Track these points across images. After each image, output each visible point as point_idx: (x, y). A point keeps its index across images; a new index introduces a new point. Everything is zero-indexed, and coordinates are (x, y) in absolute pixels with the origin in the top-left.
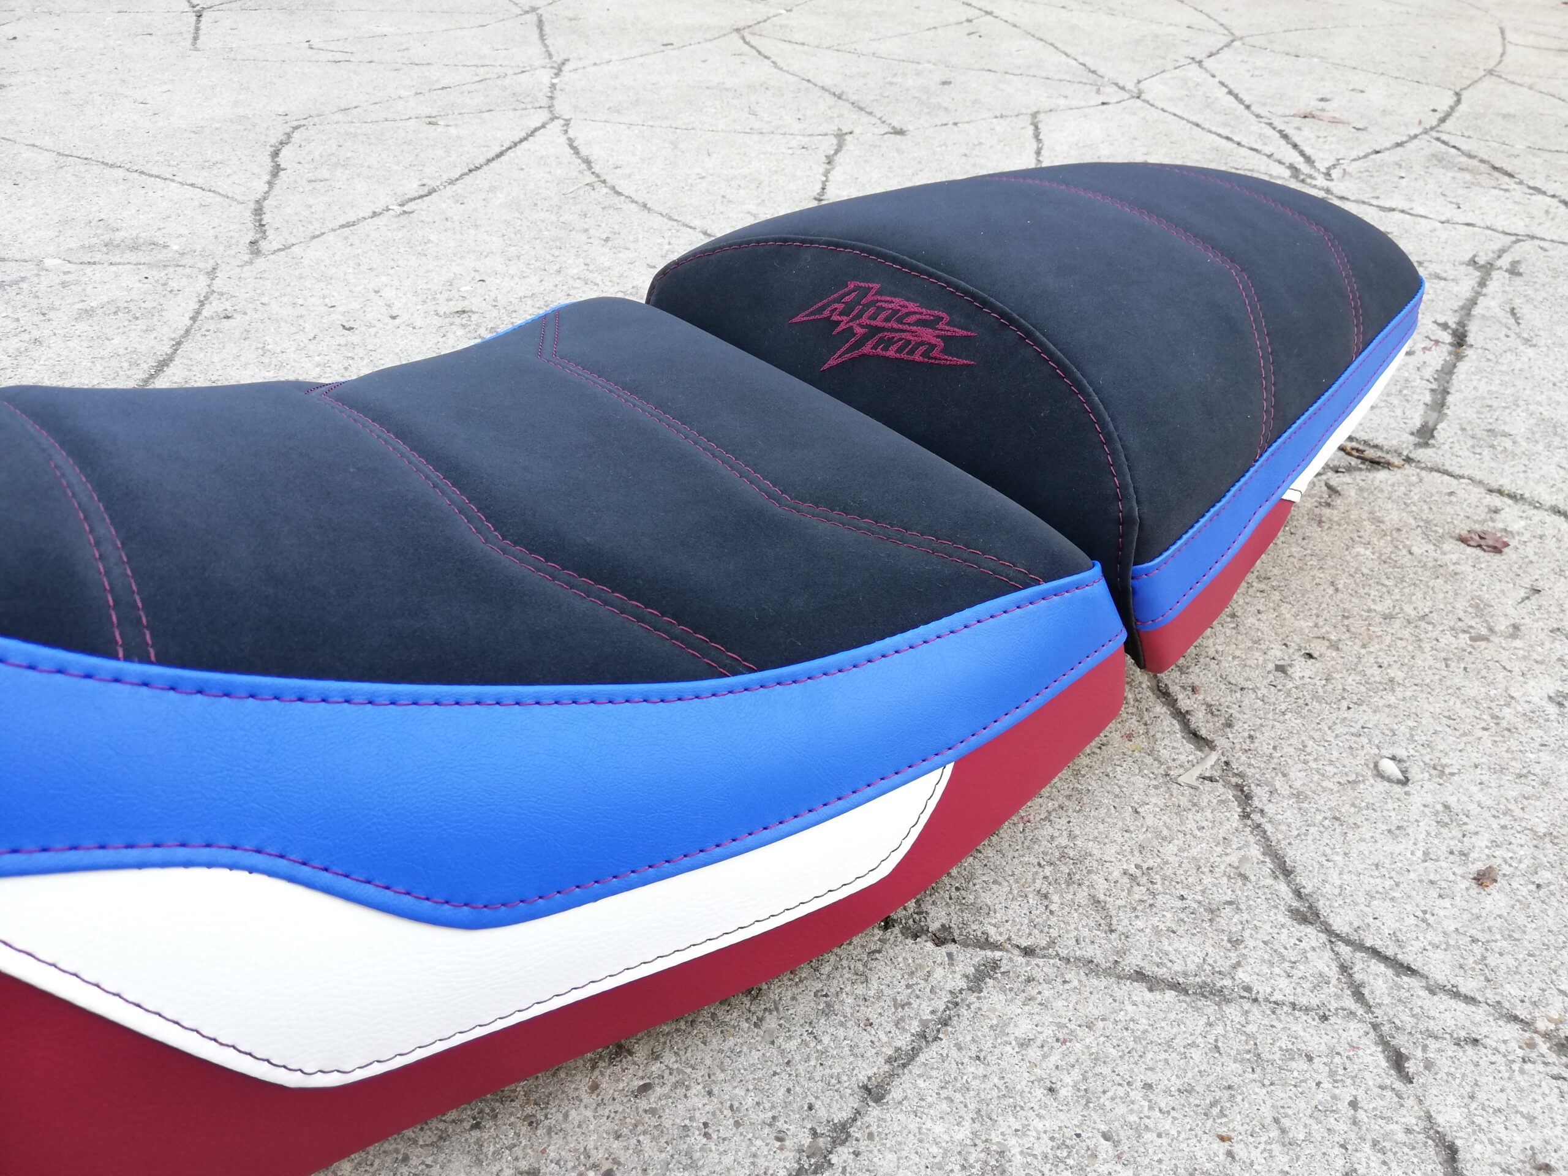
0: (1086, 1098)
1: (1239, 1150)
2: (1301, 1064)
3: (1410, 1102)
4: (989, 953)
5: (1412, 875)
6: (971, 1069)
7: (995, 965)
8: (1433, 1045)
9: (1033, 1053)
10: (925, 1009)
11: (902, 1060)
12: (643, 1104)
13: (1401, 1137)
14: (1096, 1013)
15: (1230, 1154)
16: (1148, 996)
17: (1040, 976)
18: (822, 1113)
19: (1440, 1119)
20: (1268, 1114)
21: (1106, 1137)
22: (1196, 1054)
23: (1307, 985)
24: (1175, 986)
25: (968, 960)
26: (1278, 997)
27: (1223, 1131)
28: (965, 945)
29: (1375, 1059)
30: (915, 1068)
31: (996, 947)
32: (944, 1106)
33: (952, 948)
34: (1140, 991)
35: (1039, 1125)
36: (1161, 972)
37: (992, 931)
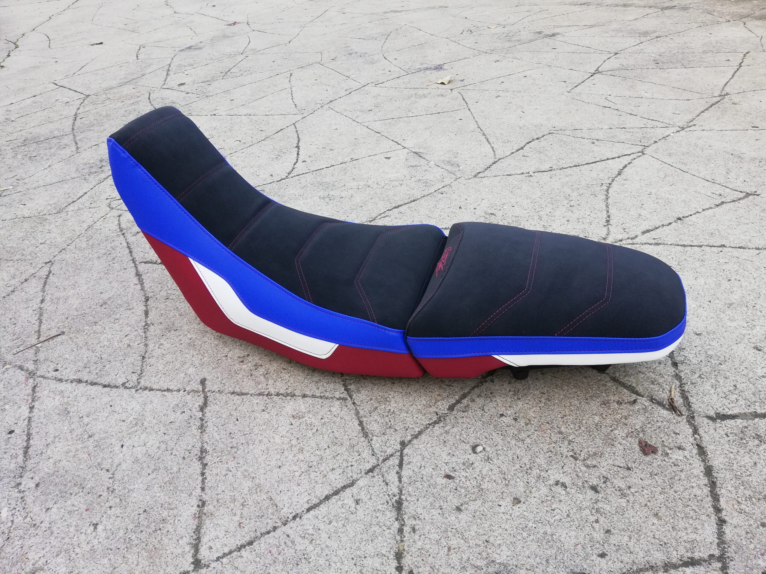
0: (324, 424)
1: (328, 450)
2: (357, 454)
3: (360, 475)
4: (348, 398)
5: (436, 462)
6: (319, 406)
7: (346, 399)
8: (380, 476)
9: (329, 413)
10: (327, 394)
11: (313, 396)
12: (282, 370)
13: (349, 476)
14: (346, 418)
15: (325, 449)
16: (357, 425)
17: (348, 407)
18: (295, 392)
19: (359, 481)
20: (340, 452)
21: (317, 430)
22: (347, 436)
23: (381, 450)
24: (363, 429)
25: (345, 395)
26: (373, 446)
27: (330, 446)
28: (348, 394)
29: (368, 466)
30: (313, 399)
31: (351, 398)
32: (308, 406)
33: (346, 392)
34: (356, 423)
35: (313, 420)
36: (365, 424)
37: (355, 395)
